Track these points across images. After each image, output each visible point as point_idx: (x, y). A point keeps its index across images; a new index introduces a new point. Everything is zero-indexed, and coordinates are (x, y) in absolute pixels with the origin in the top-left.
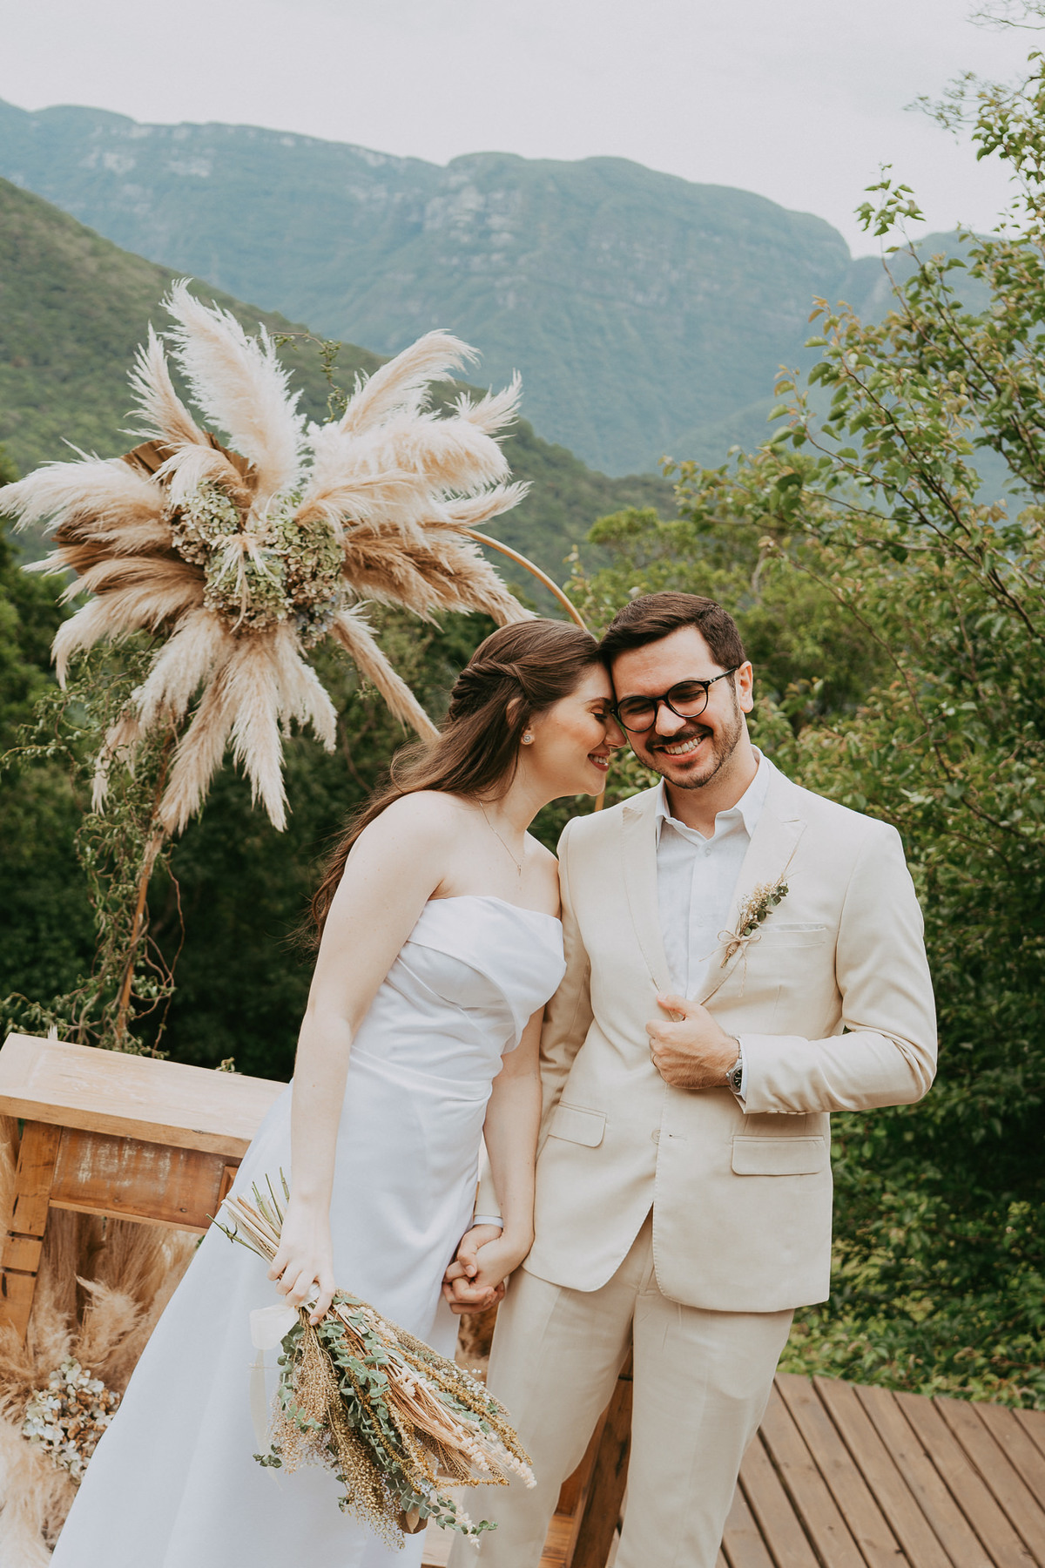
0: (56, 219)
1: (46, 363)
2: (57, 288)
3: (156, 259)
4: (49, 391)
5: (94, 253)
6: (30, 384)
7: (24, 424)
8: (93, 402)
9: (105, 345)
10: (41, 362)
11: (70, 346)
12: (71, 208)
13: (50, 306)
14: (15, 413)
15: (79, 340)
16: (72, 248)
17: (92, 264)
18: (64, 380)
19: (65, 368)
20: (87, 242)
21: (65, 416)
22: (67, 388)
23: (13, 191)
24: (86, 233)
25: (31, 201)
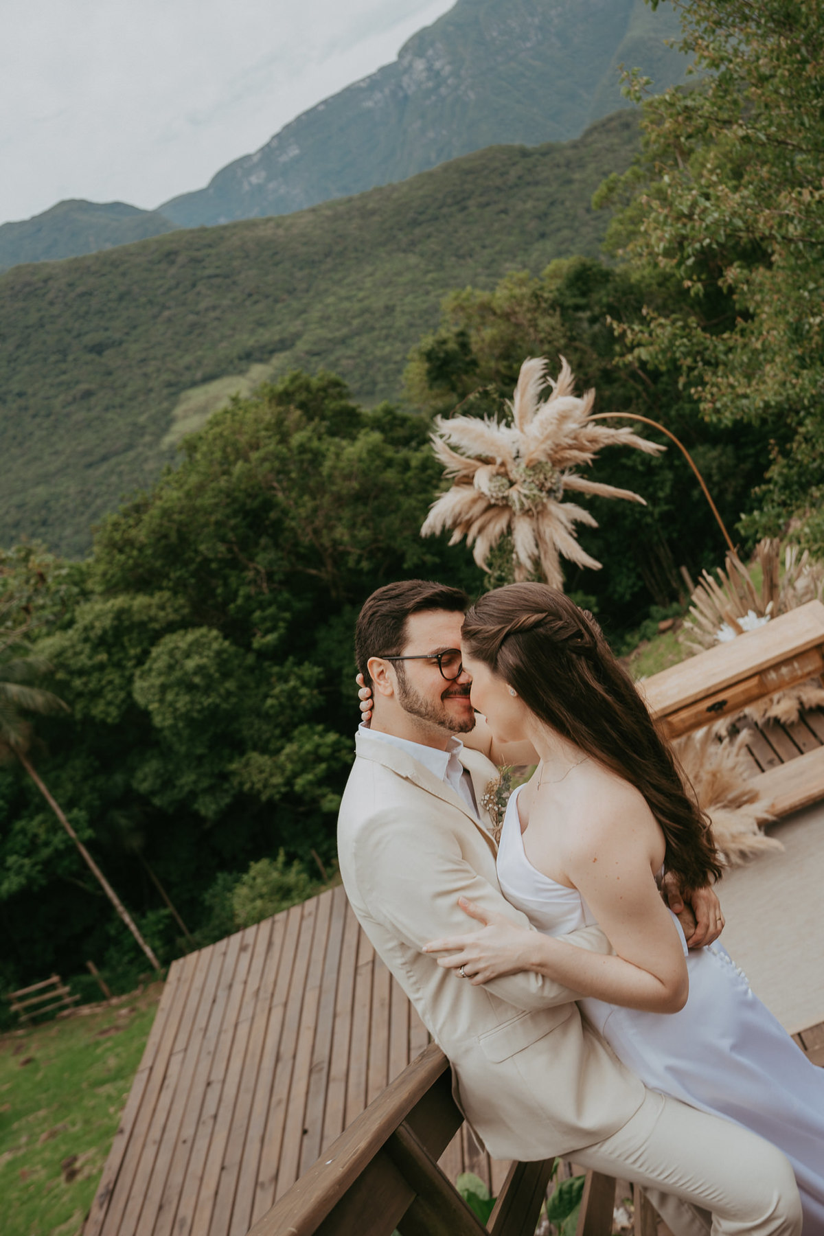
0: (251, 225)
1: (295, 289)
2: (276, 253)
3: (306, 207)
4: (305, 301)
5: (278, 226)
6: (295, 305)
7: (306, 324)
8: (326, 291)
9: (313, 262)
10: (291, 292)
11: (299, 274)
12: (254, 214)
13: (277, 264)
14: (298, 322)
15: (301, 269)
16: (266, 232)
17: (281, 232)
18: (307, 291)
19: (304, 286)
20: (272, 224)
21: (319, 306)
22: (311, 293)
23: (225, 228)
24: (269, 220)
25: (235, 226)
